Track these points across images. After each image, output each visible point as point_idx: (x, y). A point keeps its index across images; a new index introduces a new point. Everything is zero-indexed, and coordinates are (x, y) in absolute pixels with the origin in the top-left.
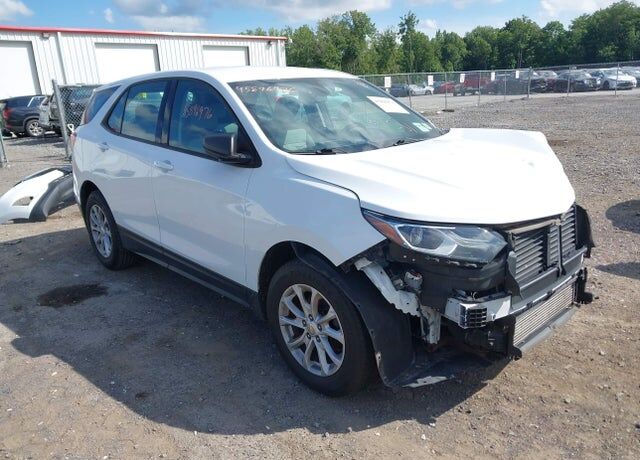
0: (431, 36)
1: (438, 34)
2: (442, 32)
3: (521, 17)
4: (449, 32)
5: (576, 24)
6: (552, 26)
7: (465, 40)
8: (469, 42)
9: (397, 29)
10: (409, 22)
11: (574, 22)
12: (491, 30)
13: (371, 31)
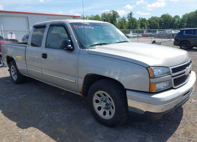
0: (137, 19)
1: (140, 18)
2: (141, 18)
3: (166, 14)
4: (143, 18)
5: (184, 16)
6: (176, 17)
7: (148, 20)
8: (149, 21)
9: (127, 16)
10: (131, 14)
11: (183, 16)
12: (157, 17)
13: (118, 16)
